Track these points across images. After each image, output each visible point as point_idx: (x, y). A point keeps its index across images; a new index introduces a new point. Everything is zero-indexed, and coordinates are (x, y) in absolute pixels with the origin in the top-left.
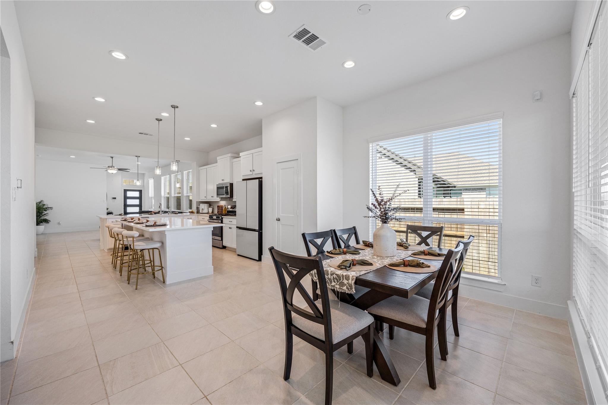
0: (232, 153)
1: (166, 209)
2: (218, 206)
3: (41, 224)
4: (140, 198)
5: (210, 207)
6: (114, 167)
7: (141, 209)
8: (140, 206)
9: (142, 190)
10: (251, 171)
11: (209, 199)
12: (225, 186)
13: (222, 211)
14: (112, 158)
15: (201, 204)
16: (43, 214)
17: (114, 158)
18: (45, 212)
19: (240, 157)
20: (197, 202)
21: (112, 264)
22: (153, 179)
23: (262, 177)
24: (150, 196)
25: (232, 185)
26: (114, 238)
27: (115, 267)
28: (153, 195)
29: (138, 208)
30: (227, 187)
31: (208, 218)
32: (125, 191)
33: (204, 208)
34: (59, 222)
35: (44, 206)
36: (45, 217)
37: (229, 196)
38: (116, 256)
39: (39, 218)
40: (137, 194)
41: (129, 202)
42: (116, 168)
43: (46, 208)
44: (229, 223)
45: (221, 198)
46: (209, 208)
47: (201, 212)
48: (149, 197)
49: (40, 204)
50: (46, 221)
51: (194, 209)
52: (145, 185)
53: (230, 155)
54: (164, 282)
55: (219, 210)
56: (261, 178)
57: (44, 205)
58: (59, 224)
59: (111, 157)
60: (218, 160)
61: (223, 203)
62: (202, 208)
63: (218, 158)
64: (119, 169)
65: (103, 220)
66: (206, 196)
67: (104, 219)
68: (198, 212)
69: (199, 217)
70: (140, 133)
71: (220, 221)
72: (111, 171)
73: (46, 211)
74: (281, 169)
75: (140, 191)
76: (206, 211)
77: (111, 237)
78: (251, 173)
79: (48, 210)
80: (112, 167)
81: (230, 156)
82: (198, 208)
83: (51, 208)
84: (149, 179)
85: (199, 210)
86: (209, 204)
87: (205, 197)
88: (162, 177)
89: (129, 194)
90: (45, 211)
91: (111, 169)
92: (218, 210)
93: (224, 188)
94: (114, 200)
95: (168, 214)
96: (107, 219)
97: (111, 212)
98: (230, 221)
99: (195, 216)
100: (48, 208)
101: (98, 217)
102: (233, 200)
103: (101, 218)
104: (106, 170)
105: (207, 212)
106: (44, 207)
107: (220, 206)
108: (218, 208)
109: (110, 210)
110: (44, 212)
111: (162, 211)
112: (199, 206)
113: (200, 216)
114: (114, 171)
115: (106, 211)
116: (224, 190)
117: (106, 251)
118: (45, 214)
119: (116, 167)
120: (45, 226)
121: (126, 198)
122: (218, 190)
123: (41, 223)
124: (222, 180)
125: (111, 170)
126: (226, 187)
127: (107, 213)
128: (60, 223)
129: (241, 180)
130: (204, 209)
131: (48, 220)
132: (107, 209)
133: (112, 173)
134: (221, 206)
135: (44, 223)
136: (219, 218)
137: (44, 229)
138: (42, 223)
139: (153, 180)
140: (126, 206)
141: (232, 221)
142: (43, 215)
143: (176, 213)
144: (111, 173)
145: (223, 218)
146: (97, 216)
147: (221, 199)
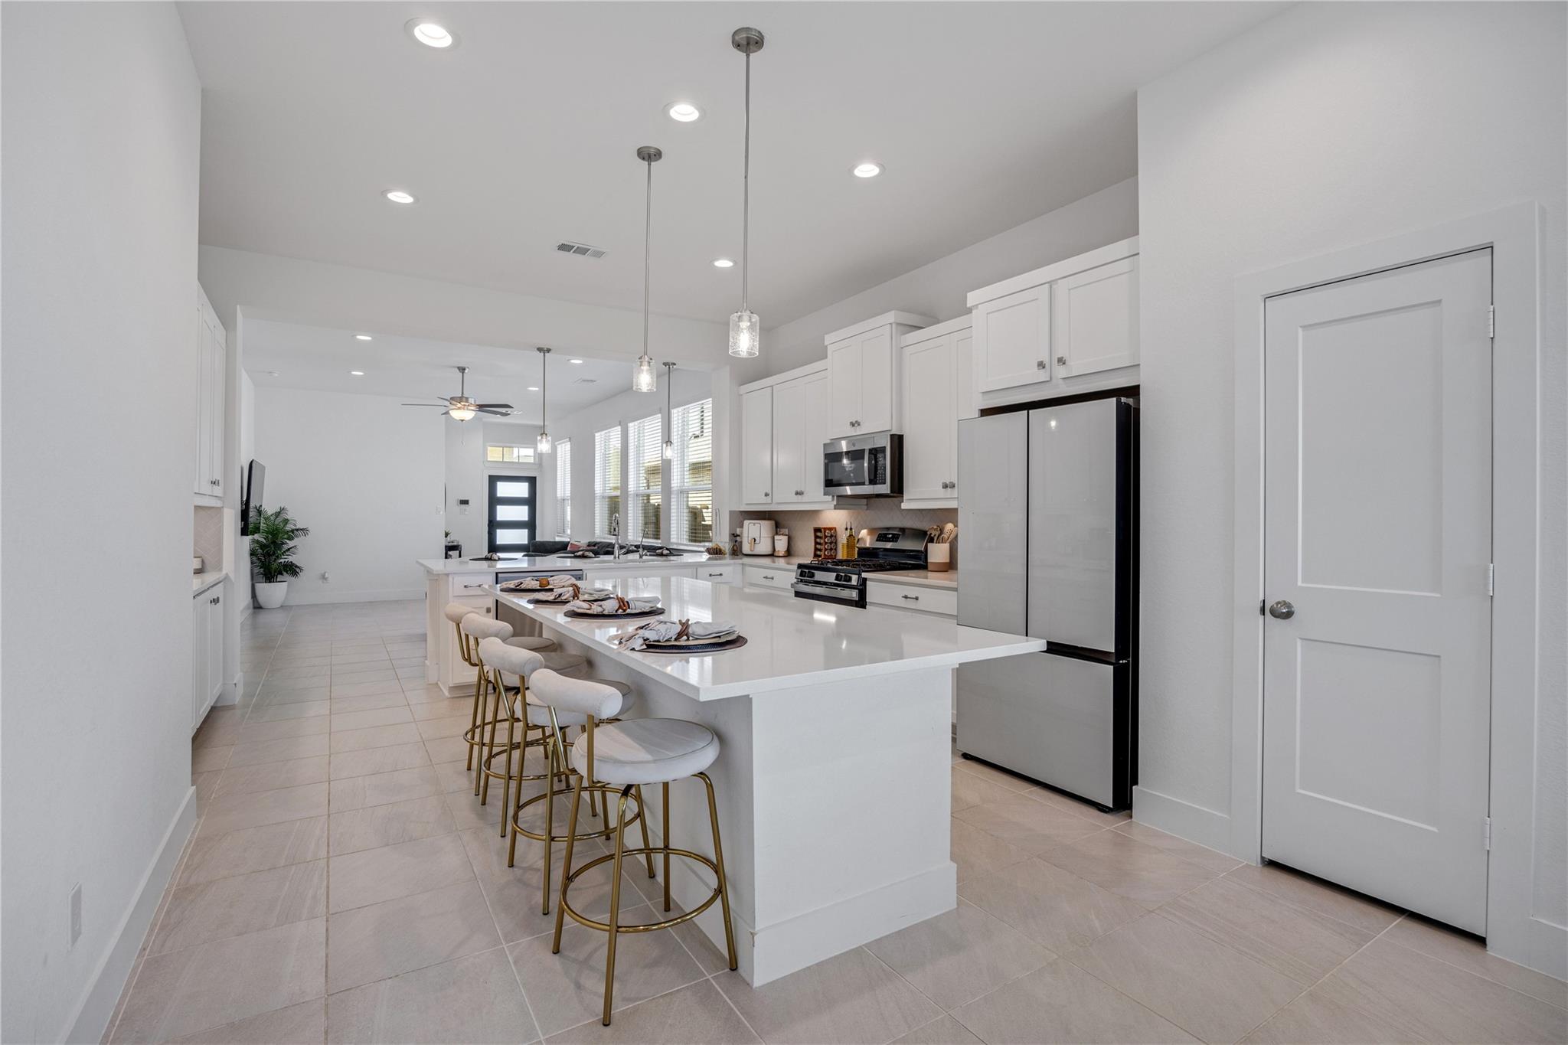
0: (903, 310)
1: (609, 536)
2: (817, 530)
3: (280, 578)
4: (531, 502)
5: (777, 534)
6: (467, 399)
7: (532, 535)
8: (531, 525)
9: (535, 478)
10: (1041, 365)
11: (783, 502)
12: (867, 447)
13: (831, 549)
14: (462, 370)
15: (746, 522)
16: (285, 547)
17: (466, 371)
18: (291, 544)
19: (969, 311)
20: (732, 513)
21: (469, 769)
22: (570, 440)
23: (1137, 387)
24: (559, 494)
25: (898, 441)
26: (476, 665)
27: (482, 794)
28: (568, 494)
29: (525, 532)
30: (875, 453)
31: (792, 576)
32: (493, 480)
33: (756, 533)
34: (323, 572)
35: (287, 523)
36: (290, 559)
37: (885, 489)
38: (484, 745)
39: (275, 559)
40: (521, 490)
41: (504, 513)
42: (473, 403)
43: (292, 531)
44: (903, 603)
45: (838, 496)
46: (776, 537)
47: (746, 549)
48: (556, 497)
49: (277, 517)
50: (292, 569)
51: (723, 540)
52: (547, 462)
53: (891, 317)
54: (734, 966)
55: (818, 547)
56: (1134, 391)
57: (286, 521)
58: (323, 577)
59: (459, 368)
60: (829, 347)
61: (836, 518)
62: (752, 536)
63: (829, 339)
64: (482, 407)
65: (436, 579)
66: (769, 492)
67: (439, 575)
68: (736, 551)
69: (748, 569)
70: (563, 247)
71: (854, 595)
72: (457, 414)
73: (291, 538)
74: (1304, 327)
75: (532, 481)
76: (764, 547)
77: (466, 660)
78: (1043, 376)
79: (297, 537)
80: (461, 399)
81: (892, 320)
82: (734, 536)
83: (305, 531)
84: (557, 443)
85: (741, 542)
86: (773, 522)
87: (767, 495)
88: (596, 434)
89: (504, 489)
90: (290, 540)
91: (459, 405)
92: (816, 543)
93: (863, 458)
94: (464, 506)
95: (641, 557)
96: (448, 575)
97: (455, 544)
98: (906, 597)
99: (729, 567)
100: (297, 530)
101: (422, 565)
102: (904, 506)
103: (429, 572)
104: (444, 410)
105: (768, 551)
106: (289, 527)
107: (825, 529)
108: (816, 537)
109: (454, 538)
110: (288, 541)
111: (622, 547)
112: (738, 530)
113: (751, 566)
114: (463, 414)
115: (443, 542)
116: (866, 465)
117: (447, 694)
118: (289, 549)
119: (472, 401)
120: (289, 585)
121: (494, 501)
122: (830, 464)
123: (279, 576)
124: (853, 424)
125: (459, 408)
126: (871, 451)
127: (446, 547)
128: (326, 576)
129: (977, 414)
130: (757, 541)
131: (296, 566)
132: (447, 535)
133: (462, 421)
134: (830, 529)
135: (286, 577)
136: (850, 580)
137: (288, 592)
138: (282, 574)
139: (569, 446)
140: (493, 525)
141: (917, 599)
142: (285, 552)
143: (662, 555)
144: (458, 419)
145: (865, 580)
146: (417, 562)
147: (838, 501)
